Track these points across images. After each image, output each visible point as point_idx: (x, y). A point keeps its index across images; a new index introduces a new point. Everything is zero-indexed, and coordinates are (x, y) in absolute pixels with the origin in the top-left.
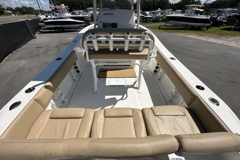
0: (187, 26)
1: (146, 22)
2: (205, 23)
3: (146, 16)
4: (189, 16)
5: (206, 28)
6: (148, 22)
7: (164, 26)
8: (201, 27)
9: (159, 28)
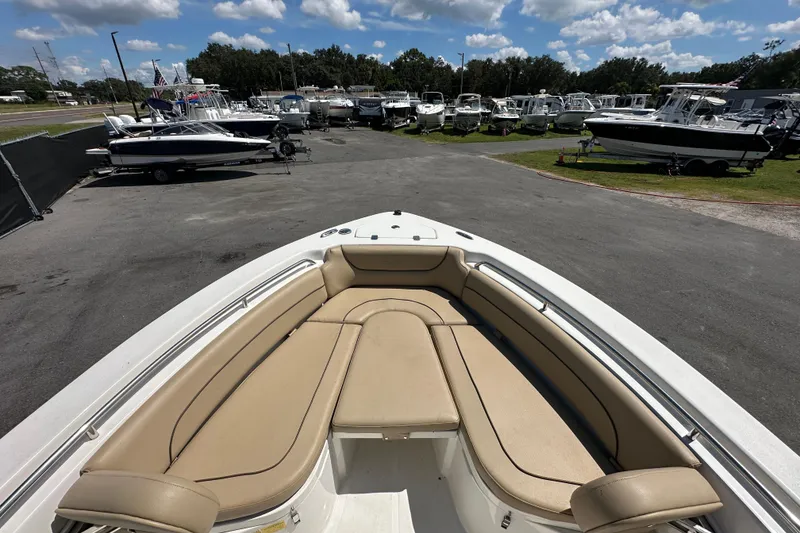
0: (674, 160)
1: (498, 132)
2: (747, 149)
3: (500, 116)
4: (676, 121)
5: (748, 168)
6: (508, 134)
7: (576, 155)
8: (730, 164)
9: (560, 163)
